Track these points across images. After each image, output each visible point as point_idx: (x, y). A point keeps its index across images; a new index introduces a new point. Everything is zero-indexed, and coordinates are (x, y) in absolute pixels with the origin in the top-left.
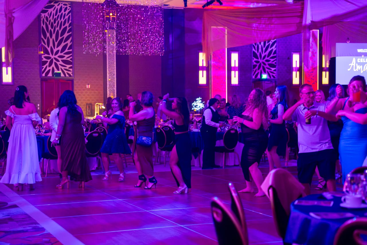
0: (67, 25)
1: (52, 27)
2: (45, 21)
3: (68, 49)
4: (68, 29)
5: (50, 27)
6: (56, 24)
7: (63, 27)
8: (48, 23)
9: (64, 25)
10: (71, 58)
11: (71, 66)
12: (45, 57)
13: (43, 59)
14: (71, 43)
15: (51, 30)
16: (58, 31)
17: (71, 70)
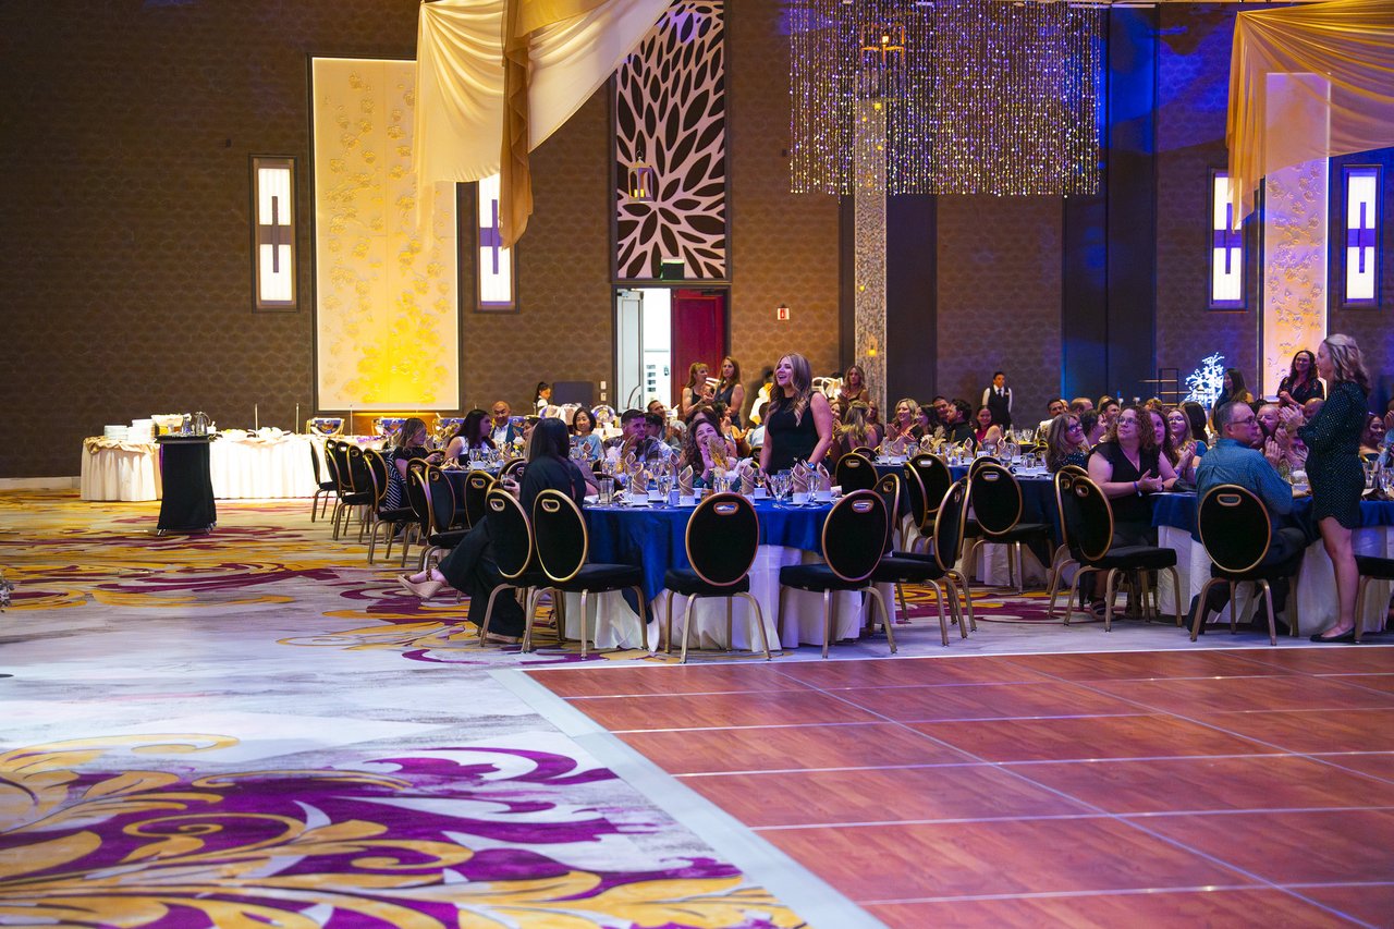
0: (709, 84)
1: (655, 94)
2: (631, 72)
3: (711, 177)
4: (712, 99)
5: (646, 93)
6: (669, 84)
7: (693, 94)
8: (640, 81)
9: (698, 86)
10: (721, 207)
11: (722, 237)
12: (626, 207)
13: (620, 215)
14: (722, 153)
15: (649, 105)
16: (675, 108)
17: (721, 252)
